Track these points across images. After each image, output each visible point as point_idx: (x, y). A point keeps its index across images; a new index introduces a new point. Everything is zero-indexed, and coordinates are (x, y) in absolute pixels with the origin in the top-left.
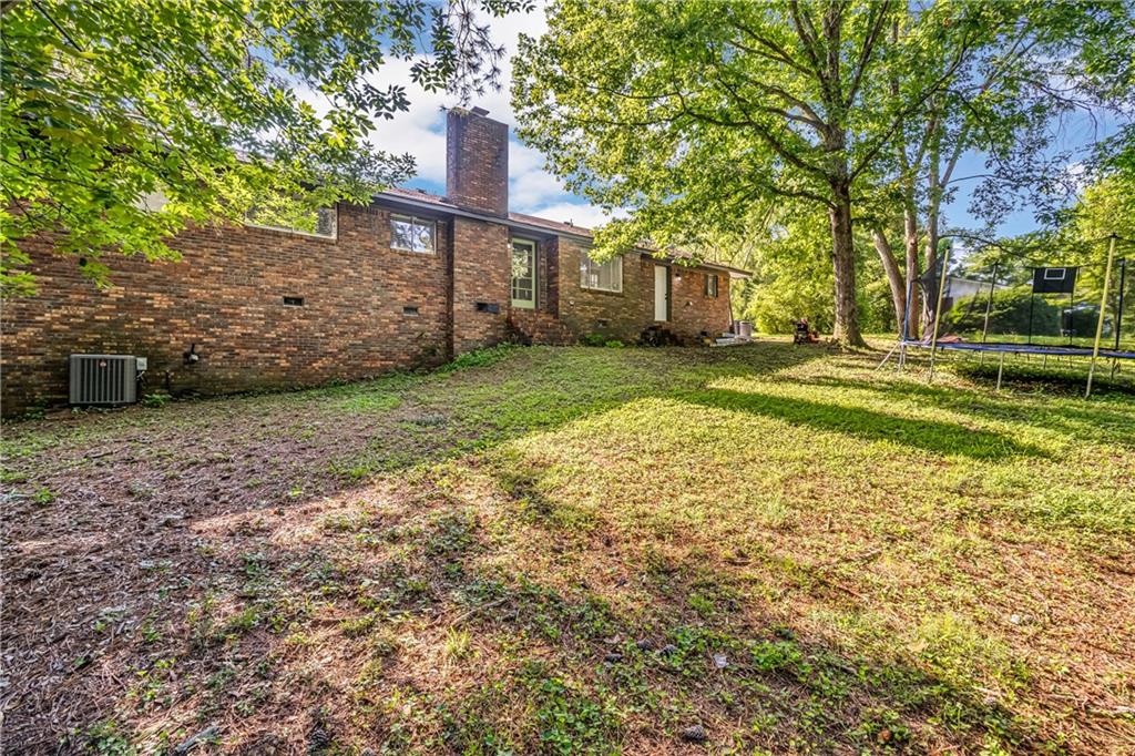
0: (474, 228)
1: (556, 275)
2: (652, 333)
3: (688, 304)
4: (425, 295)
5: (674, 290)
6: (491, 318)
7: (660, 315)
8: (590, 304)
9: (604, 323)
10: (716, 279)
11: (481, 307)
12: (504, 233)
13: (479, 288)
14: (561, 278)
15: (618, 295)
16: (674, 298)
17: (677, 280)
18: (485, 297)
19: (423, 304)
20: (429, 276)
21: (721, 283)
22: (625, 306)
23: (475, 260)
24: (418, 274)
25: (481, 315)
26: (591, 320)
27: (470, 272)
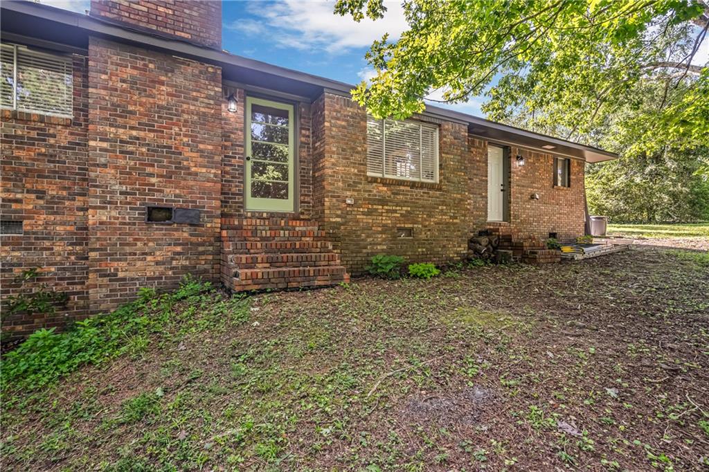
0: (140, 64)
1: (321, 155)
2: (484, 240)
3: (533, 197)
4: (41, 194)
5: (514, 178)
6: (185, 234)
7: (494, 214)
8: (383, 202)
9: (410, 232)
10: (568, 163)
11: (158, 214)
12: (212, 78)
13: (153, 180)
14: (328, 161)
15: (432, 187)
16: (514, 189)
17: (517, 165)
18: (169, 194)
19: (36, 211)
20: (51, 158)
21: (574, 169)
22: (443, 203)
23: (141, 126)
24: (22, 154)
25: (158, 231)
26: (385, 229)
27: (131, 148)
